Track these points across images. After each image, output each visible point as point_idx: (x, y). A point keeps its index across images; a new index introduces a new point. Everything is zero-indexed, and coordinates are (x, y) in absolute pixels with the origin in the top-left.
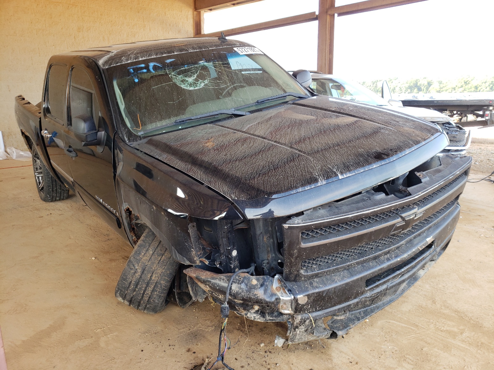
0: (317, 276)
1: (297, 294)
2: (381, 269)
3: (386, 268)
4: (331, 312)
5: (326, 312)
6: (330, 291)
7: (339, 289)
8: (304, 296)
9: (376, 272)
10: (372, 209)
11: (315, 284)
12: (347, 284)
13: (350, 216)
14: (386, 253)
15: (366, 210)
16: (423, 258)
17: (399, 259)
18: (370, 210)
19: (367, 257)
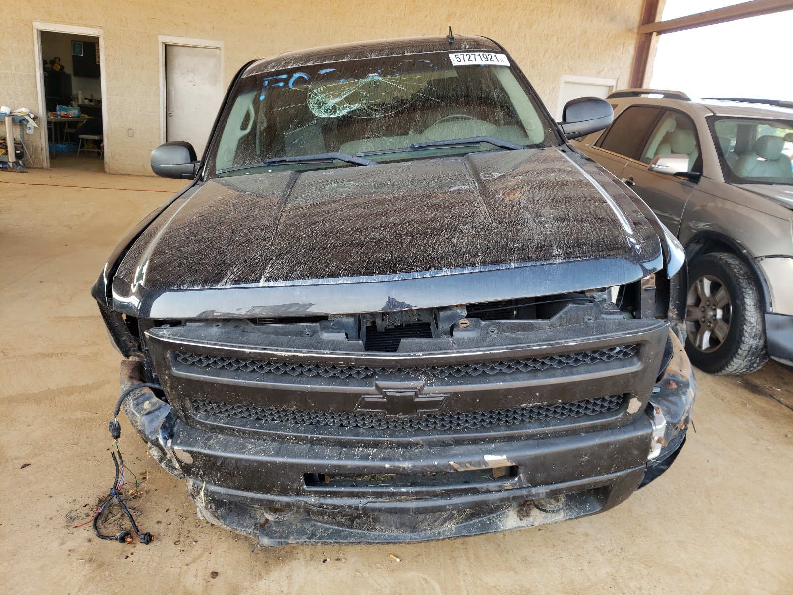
0: (222, 430)
1: (177, 444)
2: (339, 466)
3: (351, 469)
4: (238, 496)
5: (230, 493)
6: (227, 461)
7: (245, 467)
8: (184, 451)
9: (326, 466)
10: (295, 351)
11: (212, 442)
12: (261, 463)
13: (247, 350)
14: (367, 445)
15: (283, 350)
16: (476, 489)
17: (387, 466)
18: (291, 351)
19: (320, 436)
